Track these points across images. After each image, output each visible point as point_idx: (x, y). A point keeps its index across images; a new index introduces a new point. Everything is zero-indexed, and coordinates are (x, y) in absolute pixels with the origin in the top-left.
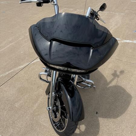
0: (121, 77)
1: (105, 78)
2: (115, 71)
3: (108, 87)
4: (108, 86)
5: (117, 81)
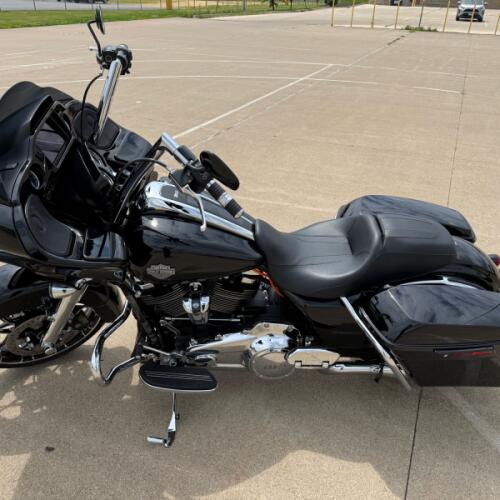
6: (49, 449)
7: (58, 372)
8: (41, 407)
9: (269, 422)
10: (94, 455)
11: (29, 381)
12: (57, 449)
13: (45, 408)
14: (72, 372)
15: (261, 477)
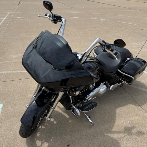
0: (133, 136)
1: (114, 125)
2: (133, 127)
3: (105, 134)
4: (107, 134)
5: (123, 137)
6: (68, 145)
7: (43, 127)
8: (52, 138)
9: (105, 107)
10: (81, 139)
11: (38, 135)
12: (70, 144)
13: (53, 138)
14: (47, 125)
15: (117, 118)
